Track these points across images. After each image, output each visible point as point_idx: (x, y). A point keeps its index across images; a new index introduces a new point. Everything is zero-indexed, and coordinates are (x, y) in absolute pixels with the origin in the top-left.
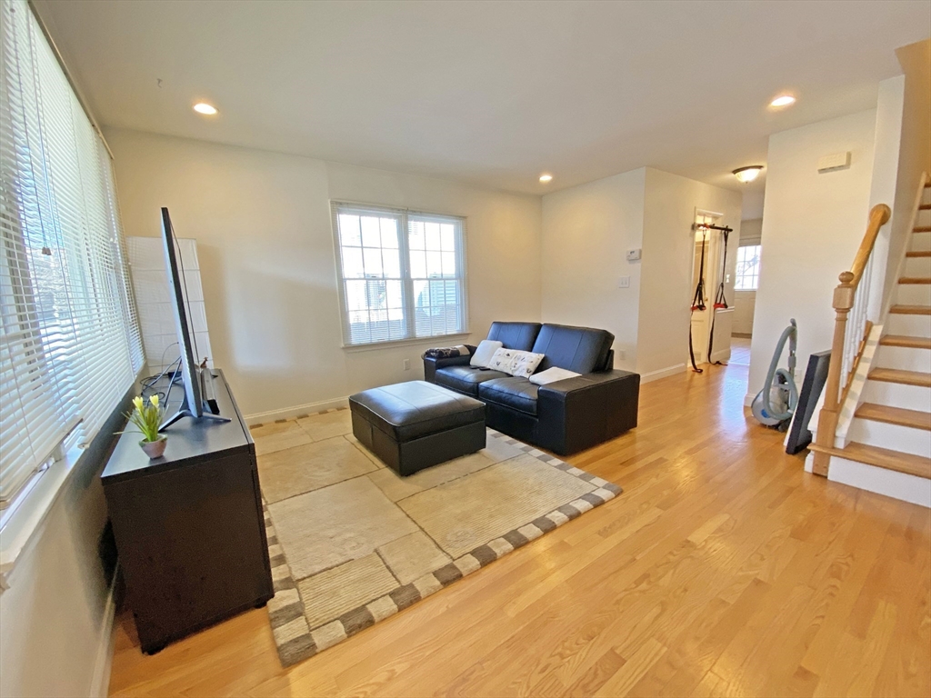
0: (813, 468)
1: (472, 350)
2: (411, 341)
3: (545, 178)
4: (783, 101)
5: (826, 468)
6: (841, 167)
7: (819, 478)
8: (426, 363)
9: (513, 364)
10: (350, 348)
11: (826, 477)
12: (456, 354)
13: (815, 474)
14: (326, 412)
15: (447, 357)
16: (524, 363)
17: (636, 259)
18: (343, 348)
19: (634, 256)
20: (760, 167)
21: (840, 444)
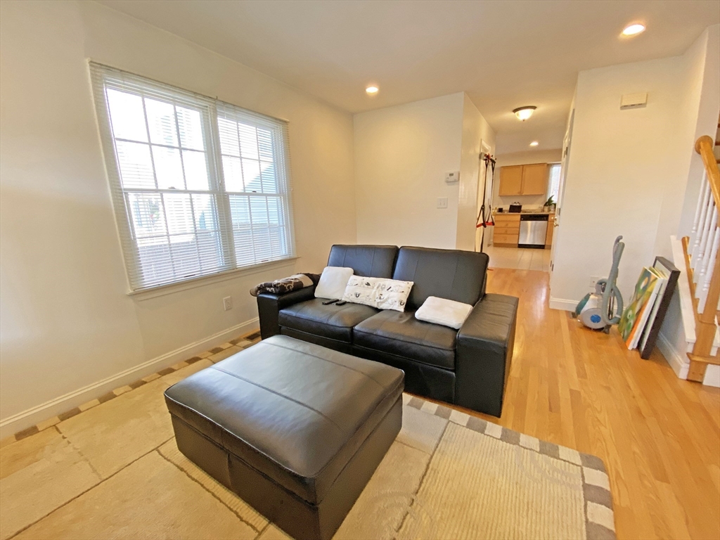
0: (688, 375)
1: (315, 279)
2: (232, 273)
3: (372, 90)
4: (634, 30)
5: (702, 375)
6: (640, 105)
7: (693, 384)
8: (261, 302)
9: (377, 296)
10: (142, 294)
11: (701, 383)
12: (299, 286)
13: (687, 380)
14: (111, 396)
15: (290, 292)
16: (392, 294)
17: (455, 181)
18: (131, 295)
19: (452, 178)
20: (534, 108)
21: (713, 353)
